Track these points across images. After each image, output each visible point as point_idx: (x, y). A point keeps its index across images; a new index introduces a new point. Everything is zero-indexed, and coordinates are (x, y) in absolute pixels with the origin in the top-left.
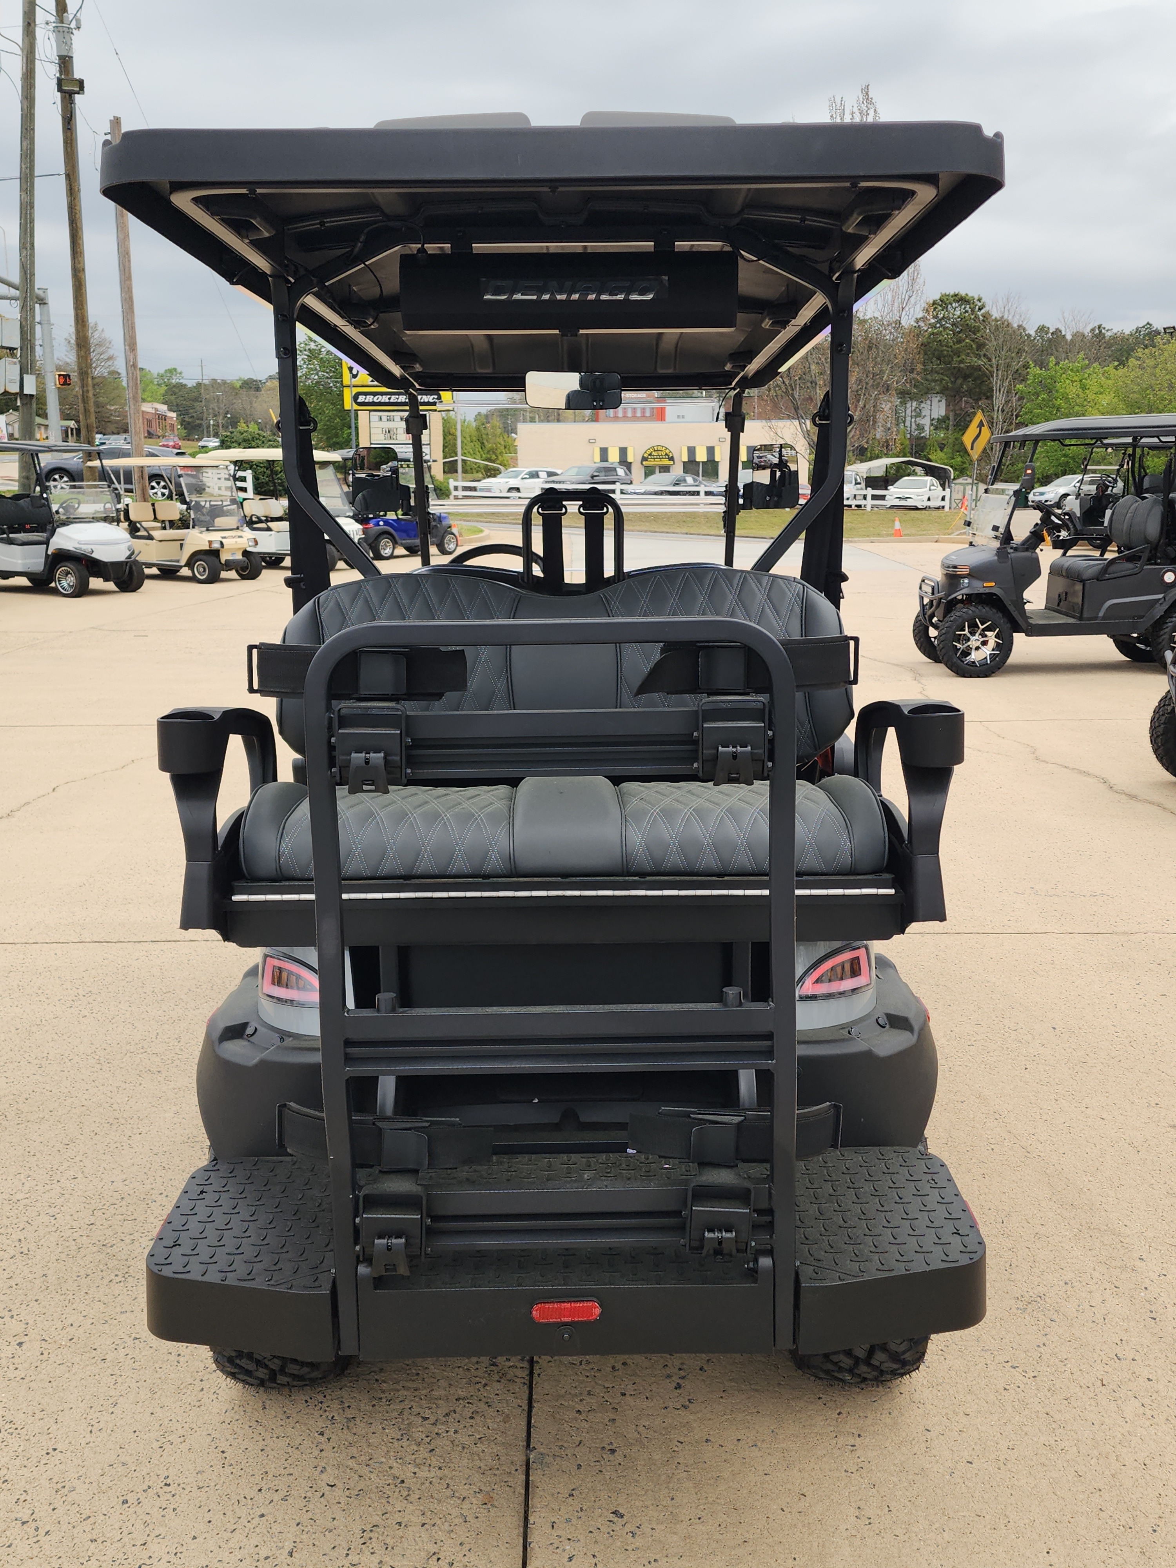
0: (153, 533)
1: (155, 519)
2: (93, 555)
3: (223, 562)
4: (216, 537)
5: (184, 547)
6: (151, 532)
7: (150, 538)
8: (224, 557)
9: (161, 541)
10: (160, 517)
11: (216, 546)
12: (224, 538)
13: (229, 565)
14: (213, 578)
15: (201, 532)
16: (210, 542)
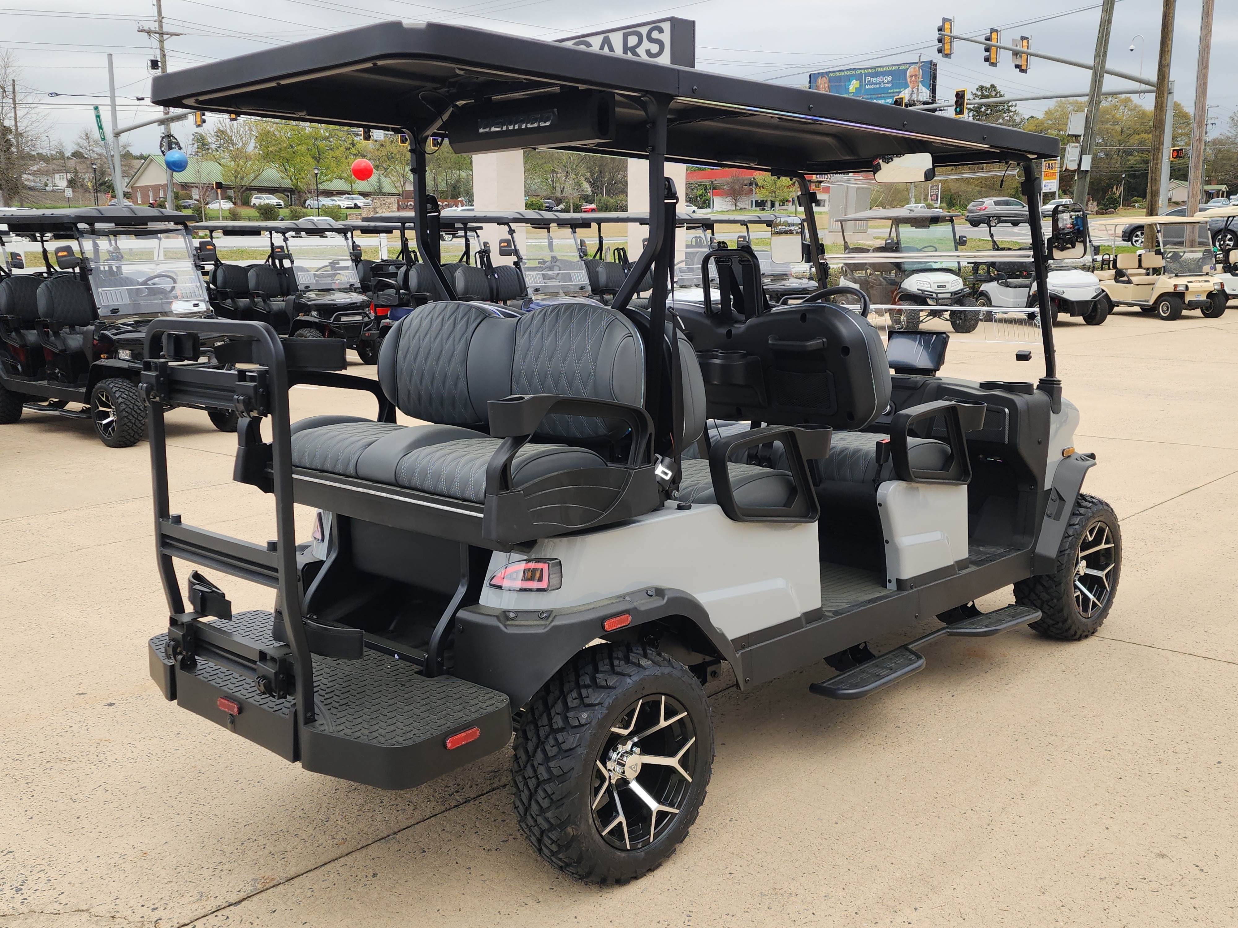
0: (1132, 278)
1: (1140, 266)
2: (1064, 296)
3: (1187, 302)
4: (1182, 281)
5: (1155, 290)
6: (1131, 278)
7: (1129, 282)
8: (1188, 298)
9: (1138, 285)
10: (1143, 265)
11: (1181, 289)
12: (1191, 282)
13: (1192, 306)
14: (1175, 316)
15: (1170, 278)
16: (1175, 286)
